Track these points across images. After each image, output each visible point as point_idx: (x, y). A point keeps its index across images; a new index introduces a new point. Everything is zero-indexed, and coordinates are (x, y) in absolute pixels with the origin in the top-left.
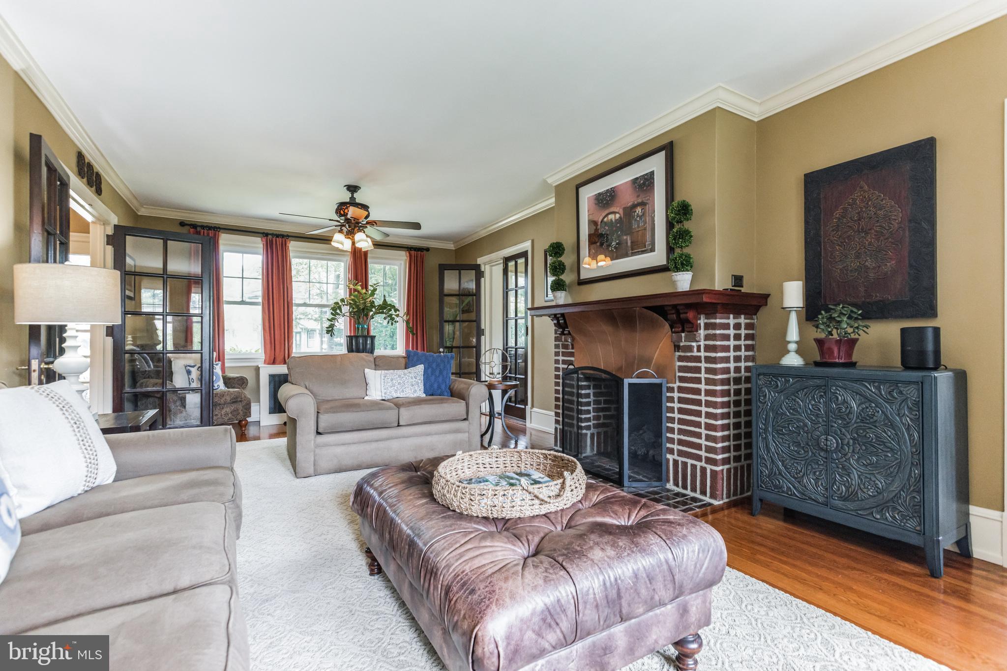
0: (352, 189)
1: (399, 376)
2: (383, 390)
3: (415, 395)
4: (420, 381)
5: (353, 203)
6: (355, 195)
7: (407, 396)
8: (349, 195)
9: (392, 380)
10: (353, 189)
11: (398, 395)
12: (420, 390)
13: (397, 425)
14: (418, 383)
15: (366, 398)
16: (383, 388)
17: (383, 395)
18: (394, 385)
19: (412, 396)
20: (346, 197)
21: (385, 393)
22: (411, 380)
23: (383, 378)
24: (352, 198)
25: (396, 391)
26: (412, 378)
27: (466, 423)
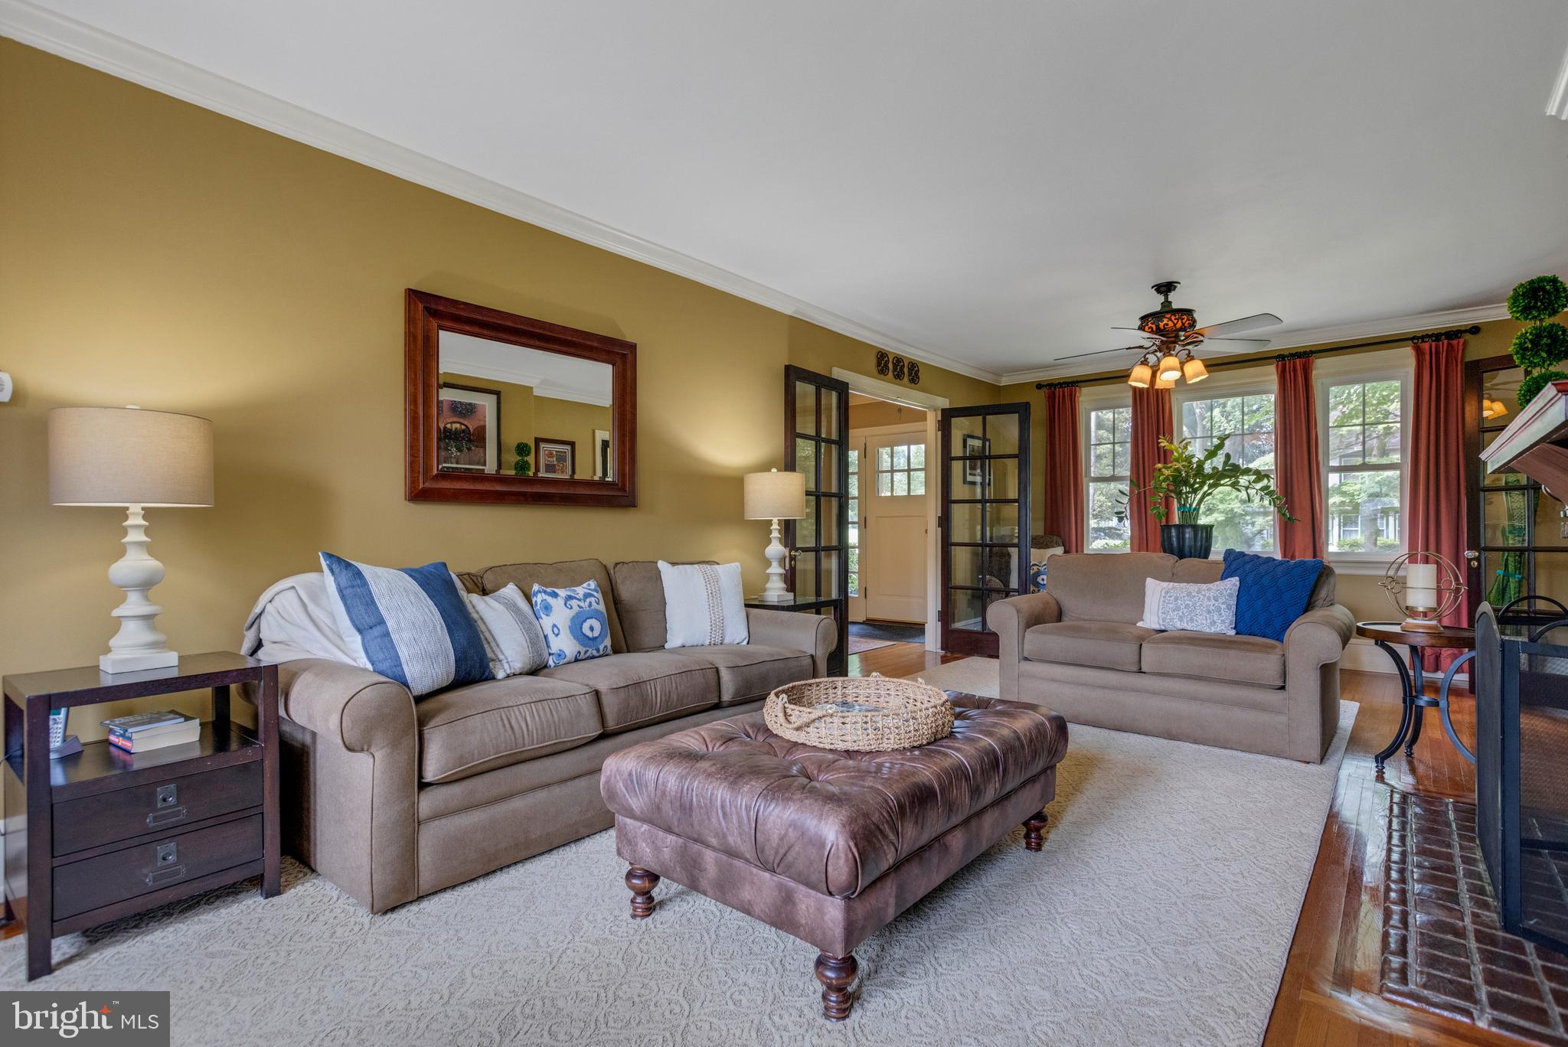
0: (1163, 289)
1: (1189, 594)
2: (1160, 614)
3: (1213, 630)
4: (1224, 606)
5: (1167, 309)
6: (1172, 296)
7: (1198, 629)
8: (1162, 298)
9: (1176, 599)
10: (1165, 288)
11: (1185, 626)
12: (1223, 622)
13: (1135, 669)
14: (1219, 609)
15: (1140, 624)
16: (1160, 611)
17: (1161, 623)
18: (1178, 609)
19: (1208, 630)
20: (1155, 302)
21: (1164, 620)
22: (1206, 602)
23: (1163, 594)
24: (1167, 303)
25: (1181, 619)
26: (1209, 599)
27: (1281, 694)
